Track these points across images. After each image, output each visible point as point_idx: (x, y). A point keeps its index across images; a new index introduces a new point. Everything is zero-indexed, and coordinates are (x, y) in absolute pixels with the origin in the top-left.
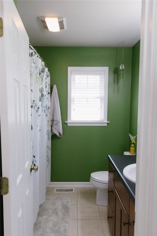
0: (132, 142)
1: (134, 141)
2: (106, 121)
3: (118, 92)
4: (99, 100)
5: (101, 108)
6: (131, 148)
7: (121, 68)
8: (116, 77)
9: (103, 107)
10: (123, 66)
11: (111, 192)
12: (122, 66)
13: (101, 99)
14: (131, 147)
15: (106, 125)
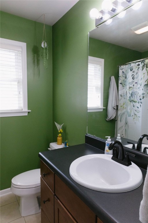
0: (59, 131)
1: (61, 130)
2: (26, 110)
3: (39, 76)
4: (16, 83)
5: (20, 93)
6: (58, 138)
7: (43, 46)
8: (36, 58)
9: (21, 93)
10: (46, 44)
11: (47, 201)
12: (44, 43)
13: (19, 82)
14: (58, 136)
15: (26, 114)
